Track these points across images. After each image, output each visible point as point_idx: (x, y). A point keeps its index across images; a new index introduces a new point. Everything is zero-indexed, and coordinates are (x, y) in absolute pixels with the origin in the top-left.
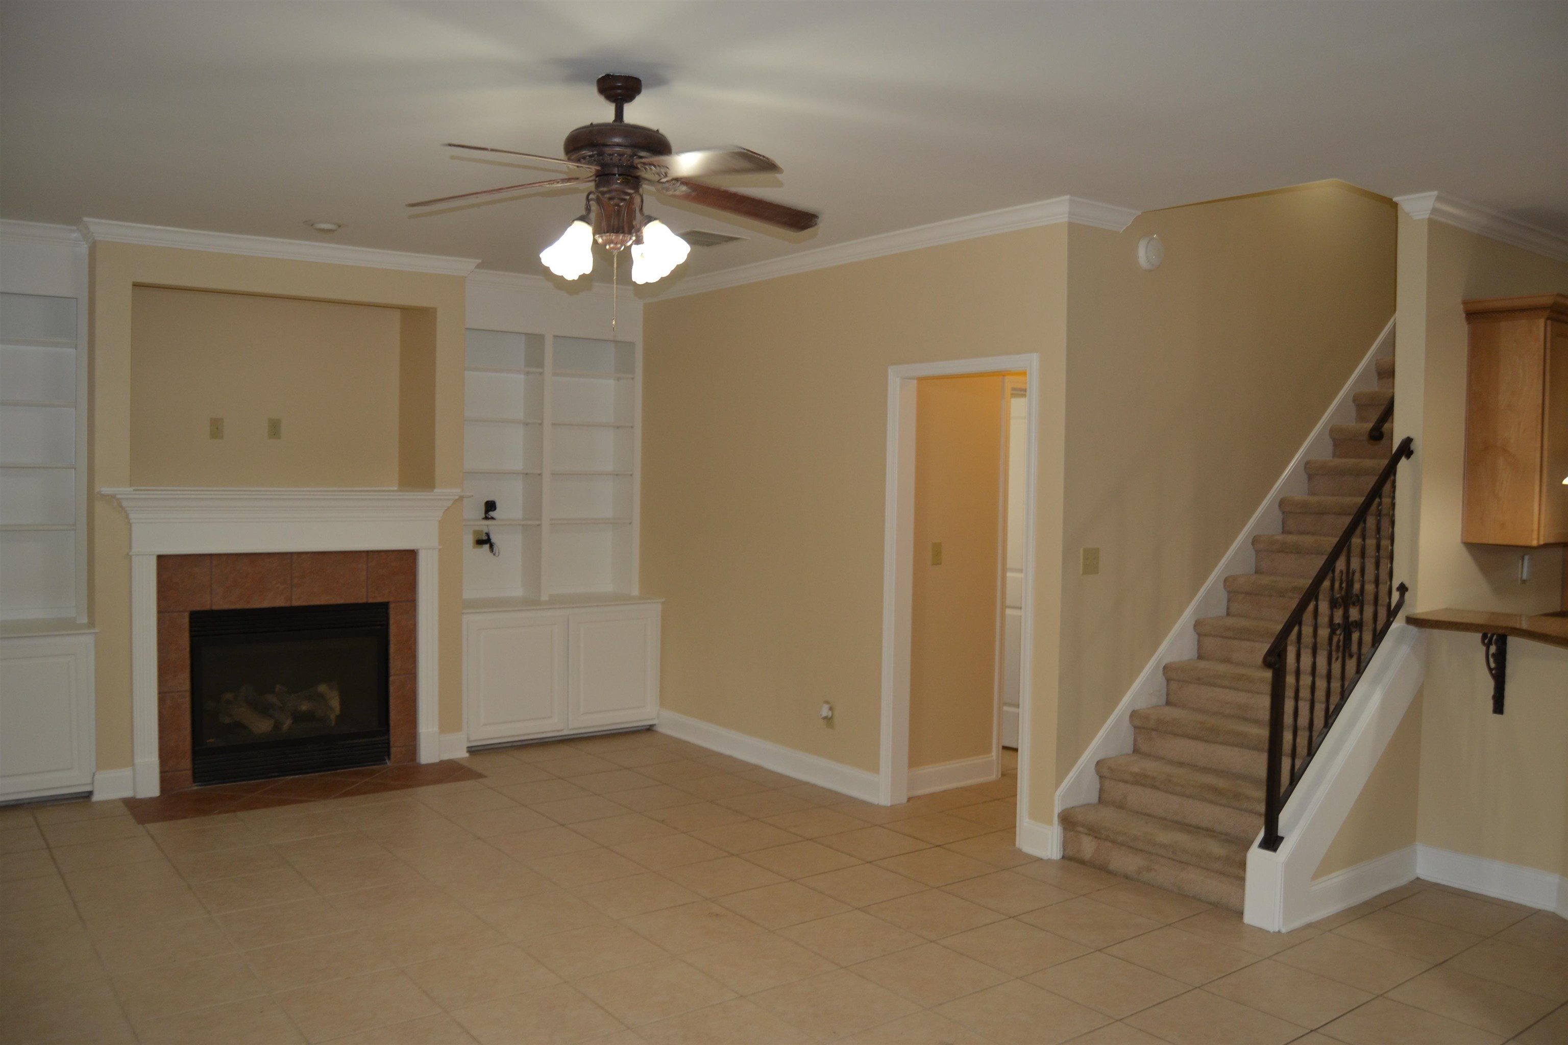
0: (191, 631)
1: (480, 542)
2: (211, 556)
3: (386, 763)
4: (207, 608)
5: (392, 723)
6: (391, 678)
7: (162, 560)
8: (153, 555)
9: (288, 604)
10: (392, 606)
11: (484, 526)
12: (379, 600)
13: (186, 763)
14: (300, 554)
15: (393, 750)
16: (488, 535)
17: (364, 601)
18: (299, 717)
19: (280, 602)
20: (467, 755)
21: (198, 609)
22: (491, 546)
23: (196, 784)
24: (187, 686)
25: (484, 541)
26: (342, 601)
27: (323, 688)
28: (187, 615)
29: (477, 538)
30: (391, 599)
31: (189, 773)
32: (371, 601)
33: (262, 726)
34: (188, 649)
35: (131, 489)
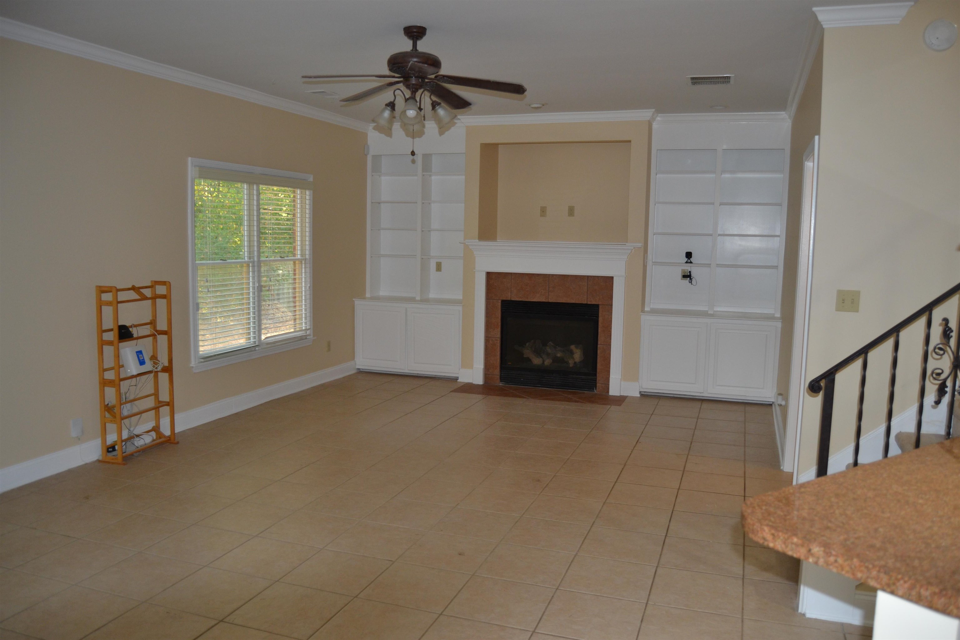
0: (502, 310)
1: (685, 276)
2: (511, 274)
3: (594, 391)
4: (509, 299)
5: (598, 371)
6: (599, 346)
7: (489, 274)
8: (484, 272)
9: (547, 301)
10: (600, 307)
11: (688, 267)
12: (594, 303)
13: (497, 372)
14: (553, 275)
15: (598, 385)
16: (690, 272)
17: (585, 302)
18: (556, 360)
19: (543, 299)
20: (639, 396)
21: (504, 299)
22: (691, 279)
23: (501, 383)
24: (499, 335)
25: (687, 276)
26: (573, 302)
27: (573, 347)
28: (500, 301)
29: (683, 274)
30: (600, 303)
31: (498, 377)
32: (589, 303)
33: (537, 361)
34: (500, 318)
35: (478, 241)
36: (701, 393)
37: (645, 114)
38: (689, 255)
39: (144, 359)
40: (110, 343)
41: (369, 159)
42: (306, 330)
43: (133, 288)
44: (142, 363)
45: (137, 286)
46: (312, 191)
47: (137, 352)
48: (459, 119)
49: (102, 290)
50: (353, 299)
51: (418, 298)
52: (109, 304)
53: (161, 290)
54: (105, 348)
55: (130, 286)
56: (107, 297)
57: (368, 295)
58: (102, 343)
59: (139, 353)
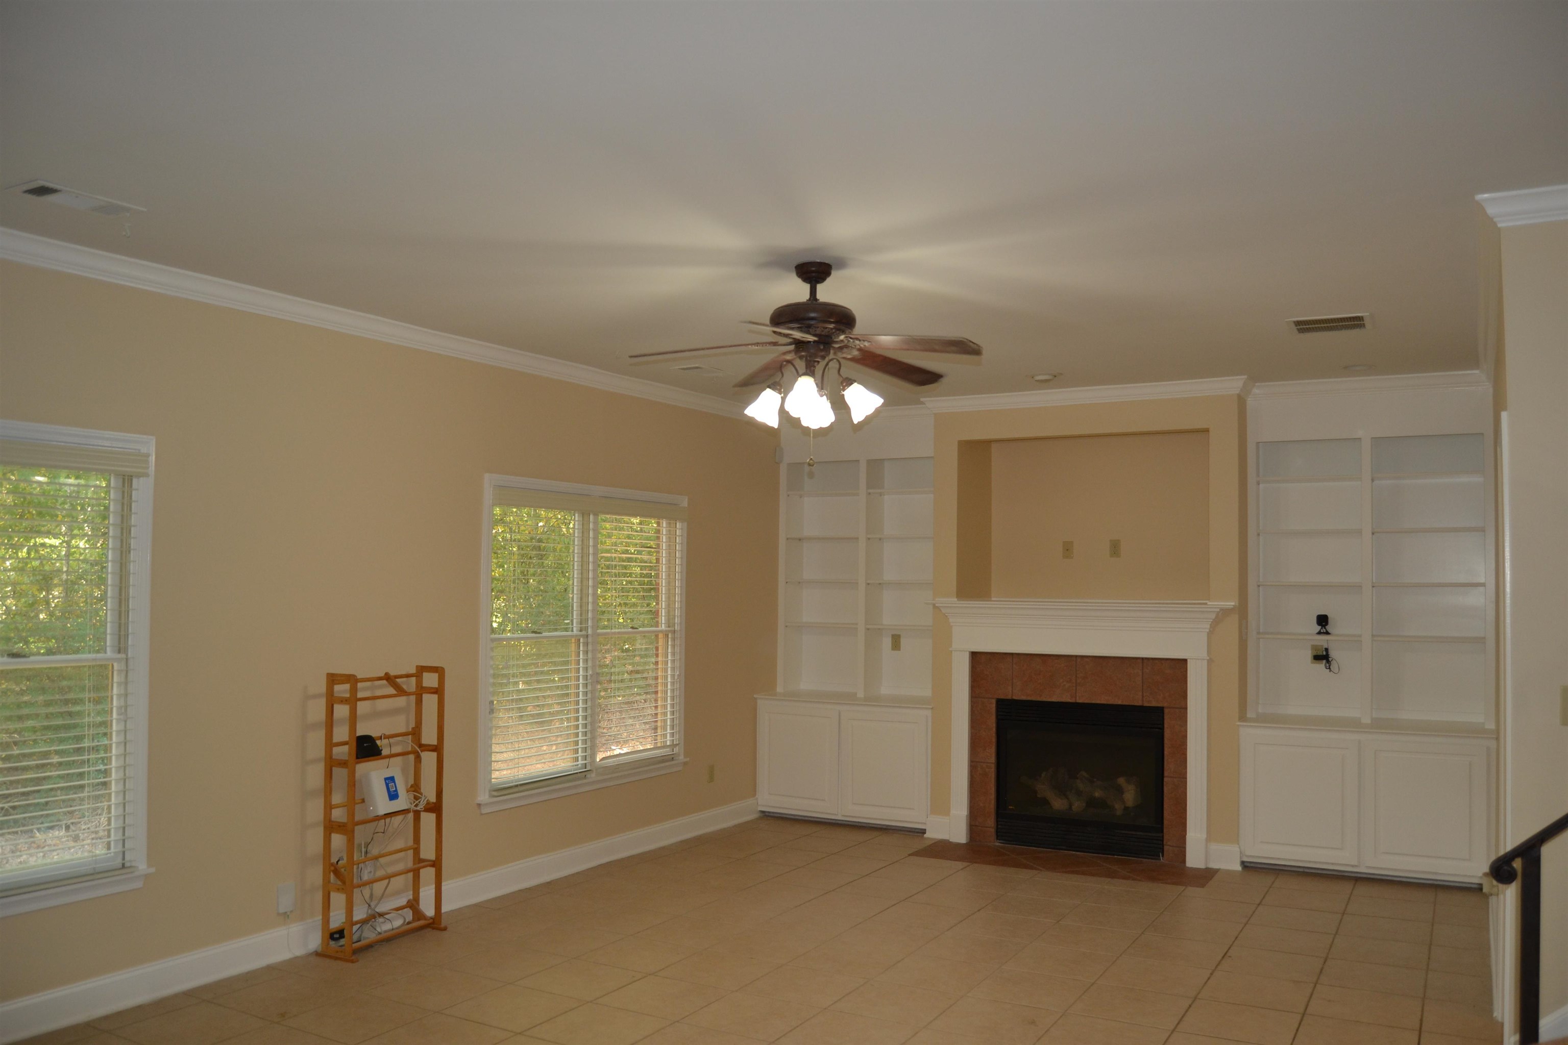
0: (997, 716)
1: (1317, 658)
2: (1012, 654)
3: (1160, 859)
4: (1009, 697)
5: (1165, 822)
6: (1166, 779)
7: (974, 655)
8: (966, 651)
9: (1073, 701)
10: (1166, 711)
11: (1322, 640)
12: (1154, 704)
13: (991, 822)
14: (1083, 657)
15: (1166, 848)
16: (1327, 650)
17: (1139, 703)
18: (1092, 803)
19: (1066, 698)
20: (1238, 868)
21: (1002, 697)
22: (1328, 662)
23: (998, 841)
24: (993, 759)
25: (1322, 657)
26: (1120, 703)
27: (1121, 781)
28: (994, 701)
29: (1315, 654)
30: (1165, 705)
31: (993, 831)
32: (1146, 704)
33: (1058, 804)
34: (994, 729)
35: (956, 600)
36: (1353, 866)
37: (1232, 385)
38: (1323, 620)
39: (396, 790)
40: (343, 764)
41: (783, 470)
42: (673, 746)
43: (388, 678)
44: (393, 796)
45: (393, 673)
46: (686, 524)
47: (386, 779)
48: (923, 403)
49: (333, 679)
50: (755, 696)
51: (861, 694)
52: (343, 701)
53: (430, 680)
54: (336, 771)
55: (382, 674)
56: (342, 690)
57: (779, 689)
58: (331, 763)
59: (390, 780)
